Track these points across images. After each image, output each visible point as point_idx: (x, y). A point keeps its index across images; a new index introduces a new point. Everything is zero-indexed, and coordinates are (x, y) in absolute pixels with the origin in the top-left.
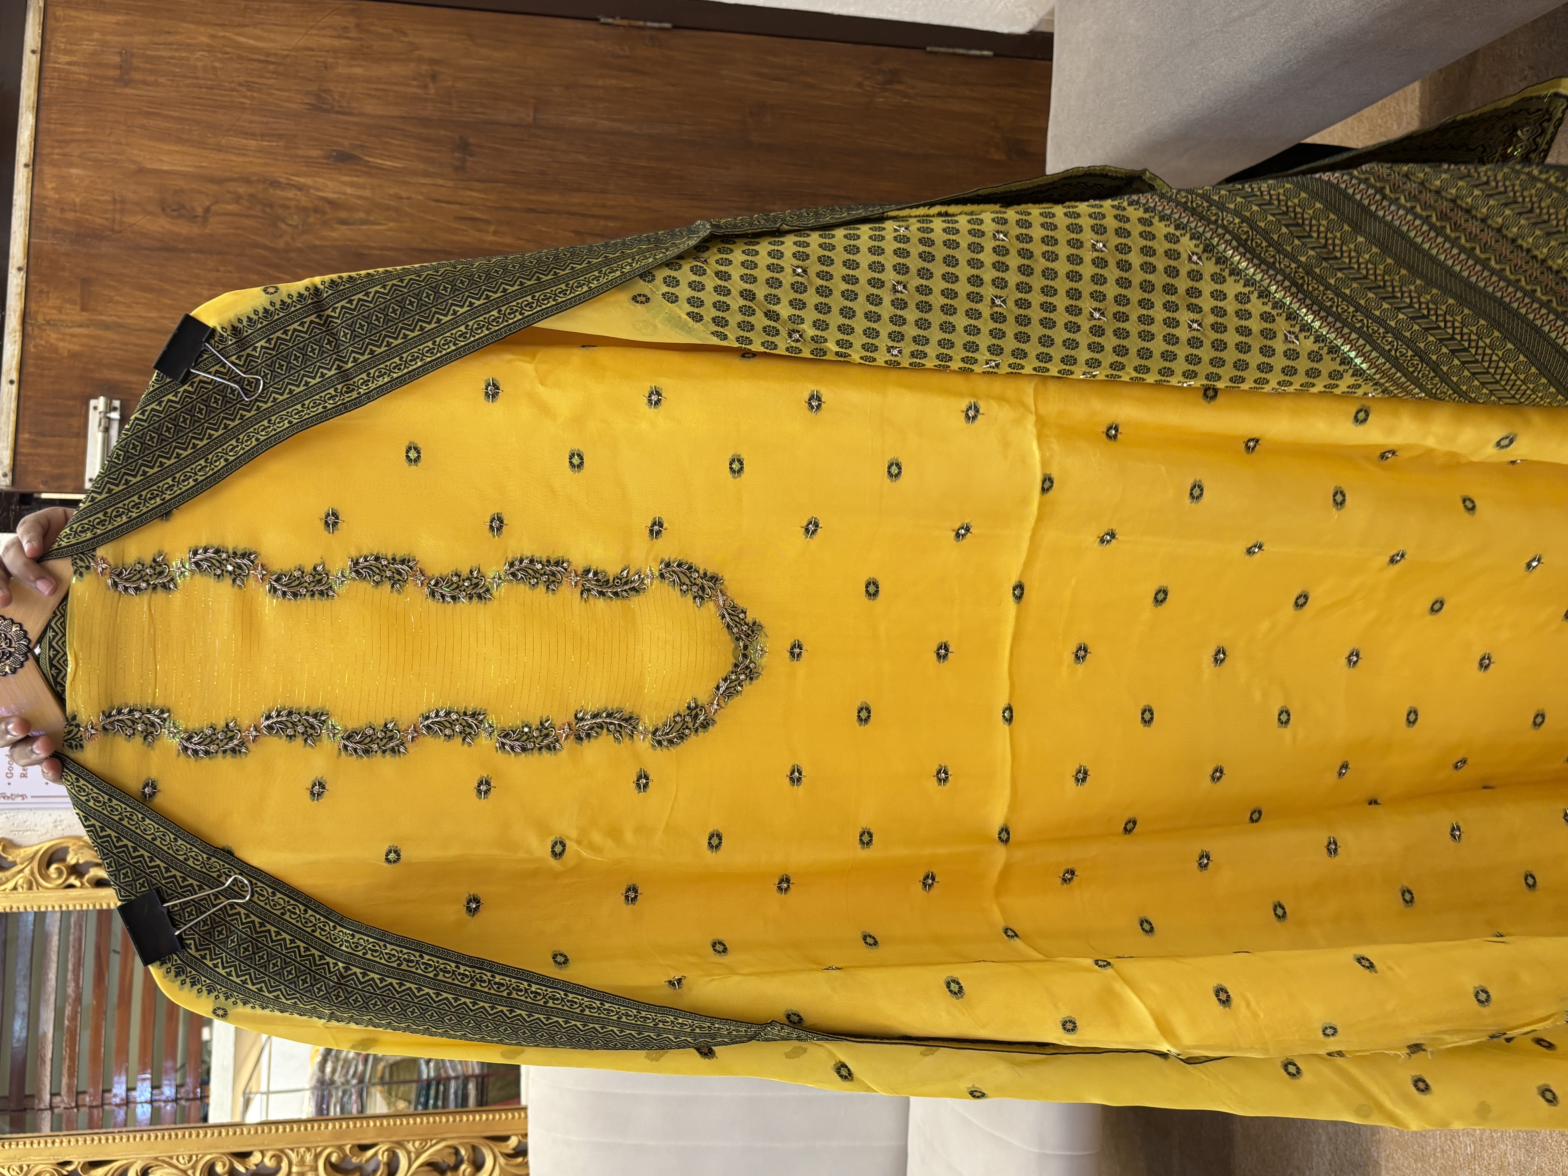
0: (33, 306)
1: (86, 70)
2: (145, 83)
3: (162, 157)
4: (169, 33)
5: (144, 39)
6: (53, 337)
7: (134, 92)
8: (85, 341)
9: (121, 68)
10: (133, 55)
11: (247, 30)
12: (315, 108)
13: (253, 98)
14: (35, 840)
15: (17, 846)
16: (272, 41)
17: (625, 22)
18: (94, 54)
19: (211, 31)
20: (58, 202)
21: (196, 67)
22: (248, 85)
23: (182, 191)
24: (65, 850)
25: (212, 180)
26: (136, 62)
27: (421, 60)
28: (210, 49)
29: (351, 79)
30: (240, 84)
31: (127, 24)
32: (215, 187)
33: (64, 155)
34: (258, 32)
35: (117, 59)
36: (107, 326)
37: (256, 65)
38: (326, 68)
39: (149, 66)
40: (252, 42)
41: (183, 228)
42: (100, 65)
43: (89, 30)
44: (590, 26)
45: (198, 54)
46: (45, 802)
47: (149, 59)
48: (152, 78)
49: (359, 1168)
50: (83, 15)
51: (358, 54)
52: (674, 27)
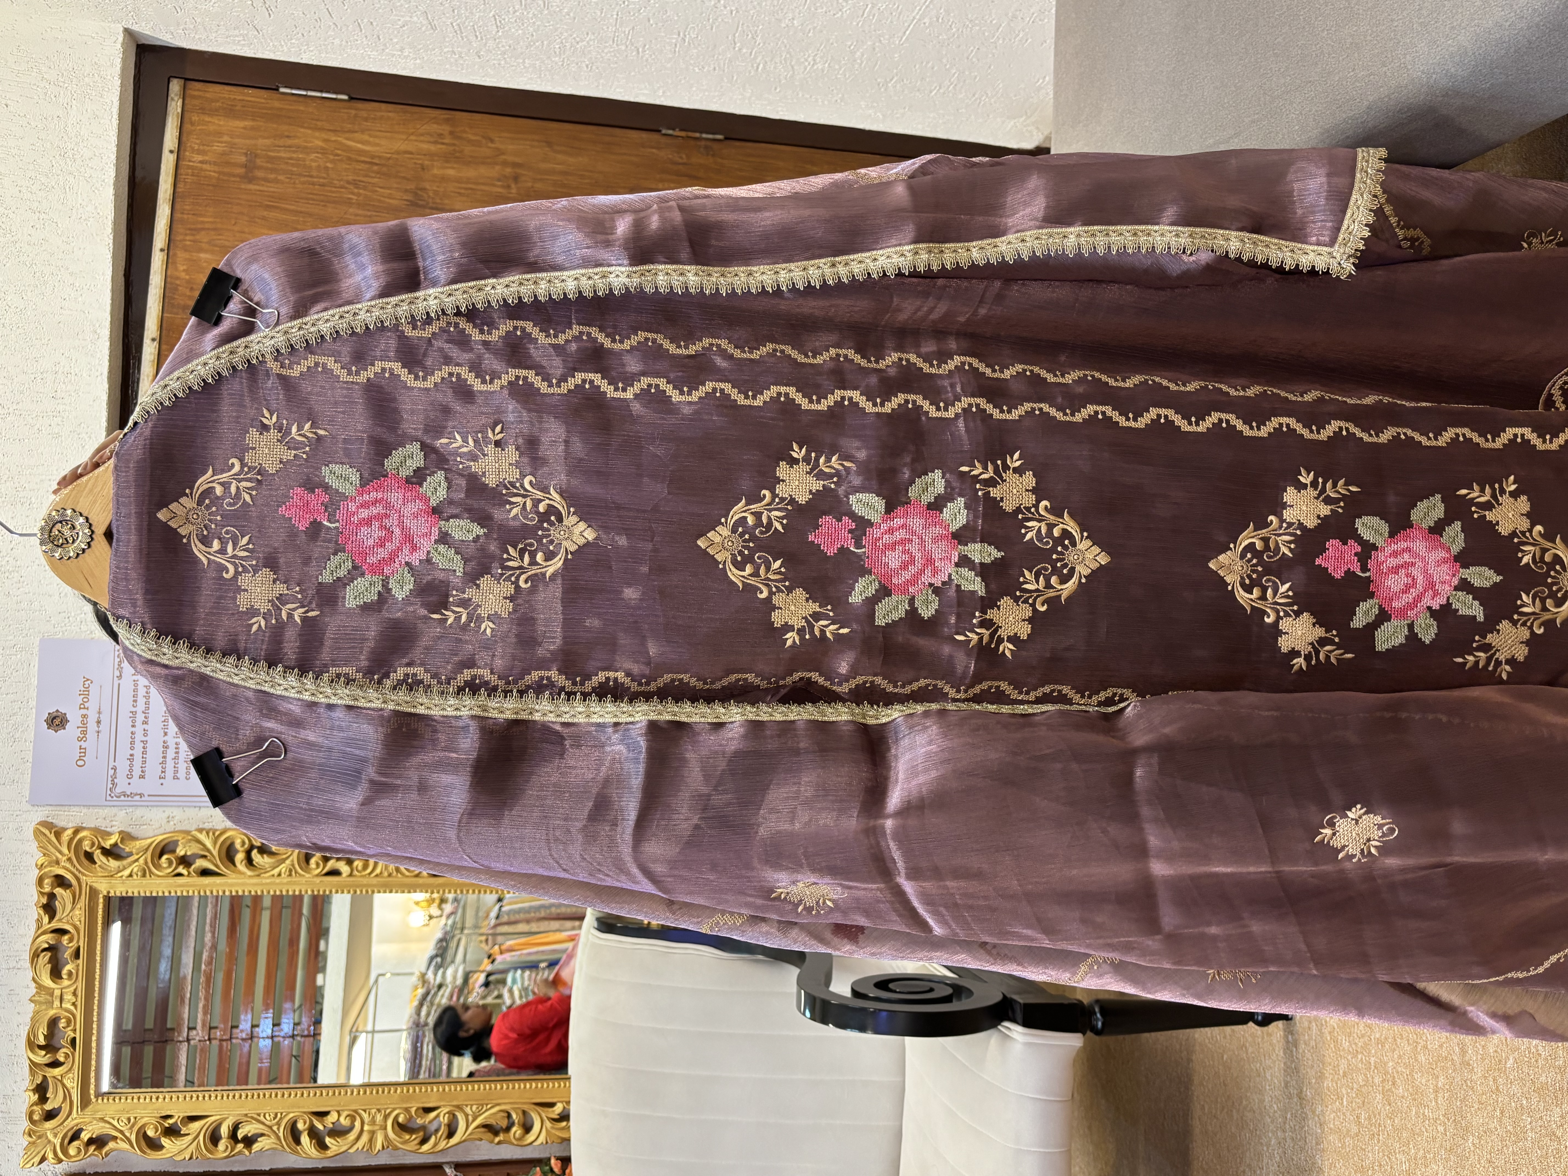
1: (216, 168)
2: (266, 180)
4: (288, 137)
5: (268, 142)
7: (257, 187)
9: (245, 166)
10: (256, 156)
11: (356, 135)
12: (413, 204)
13: (359, 195)
14: (149, 833)
15: (134, 838)
16: (378, 145)
17: (683, 134)
18: (224, 154)
19: (324, 135)
20: (188, 282)
21: (311, 167)
22: (355, 183)
24: (176, 843)
26: (259, 162)
27: (505, 164)
28: (324, 152)
29: (444, 179)
30: (348, 182)
31: (252, 128)
33: (194, 241)
34: (366, 137)
35: (243, 159)
37: (363, 166)
38: (423, 169)
39: (269, 165)
40: (359, 146)
42: (228, 163)
43: (220, 134)
44: (654, 136)
45: (313, 156)
46: (160, 799)
47: (271, 159)
48: (272, 176)
49: (423, 1128)
50: (215, 120)
51: (452, 157)
52: (726, 138)
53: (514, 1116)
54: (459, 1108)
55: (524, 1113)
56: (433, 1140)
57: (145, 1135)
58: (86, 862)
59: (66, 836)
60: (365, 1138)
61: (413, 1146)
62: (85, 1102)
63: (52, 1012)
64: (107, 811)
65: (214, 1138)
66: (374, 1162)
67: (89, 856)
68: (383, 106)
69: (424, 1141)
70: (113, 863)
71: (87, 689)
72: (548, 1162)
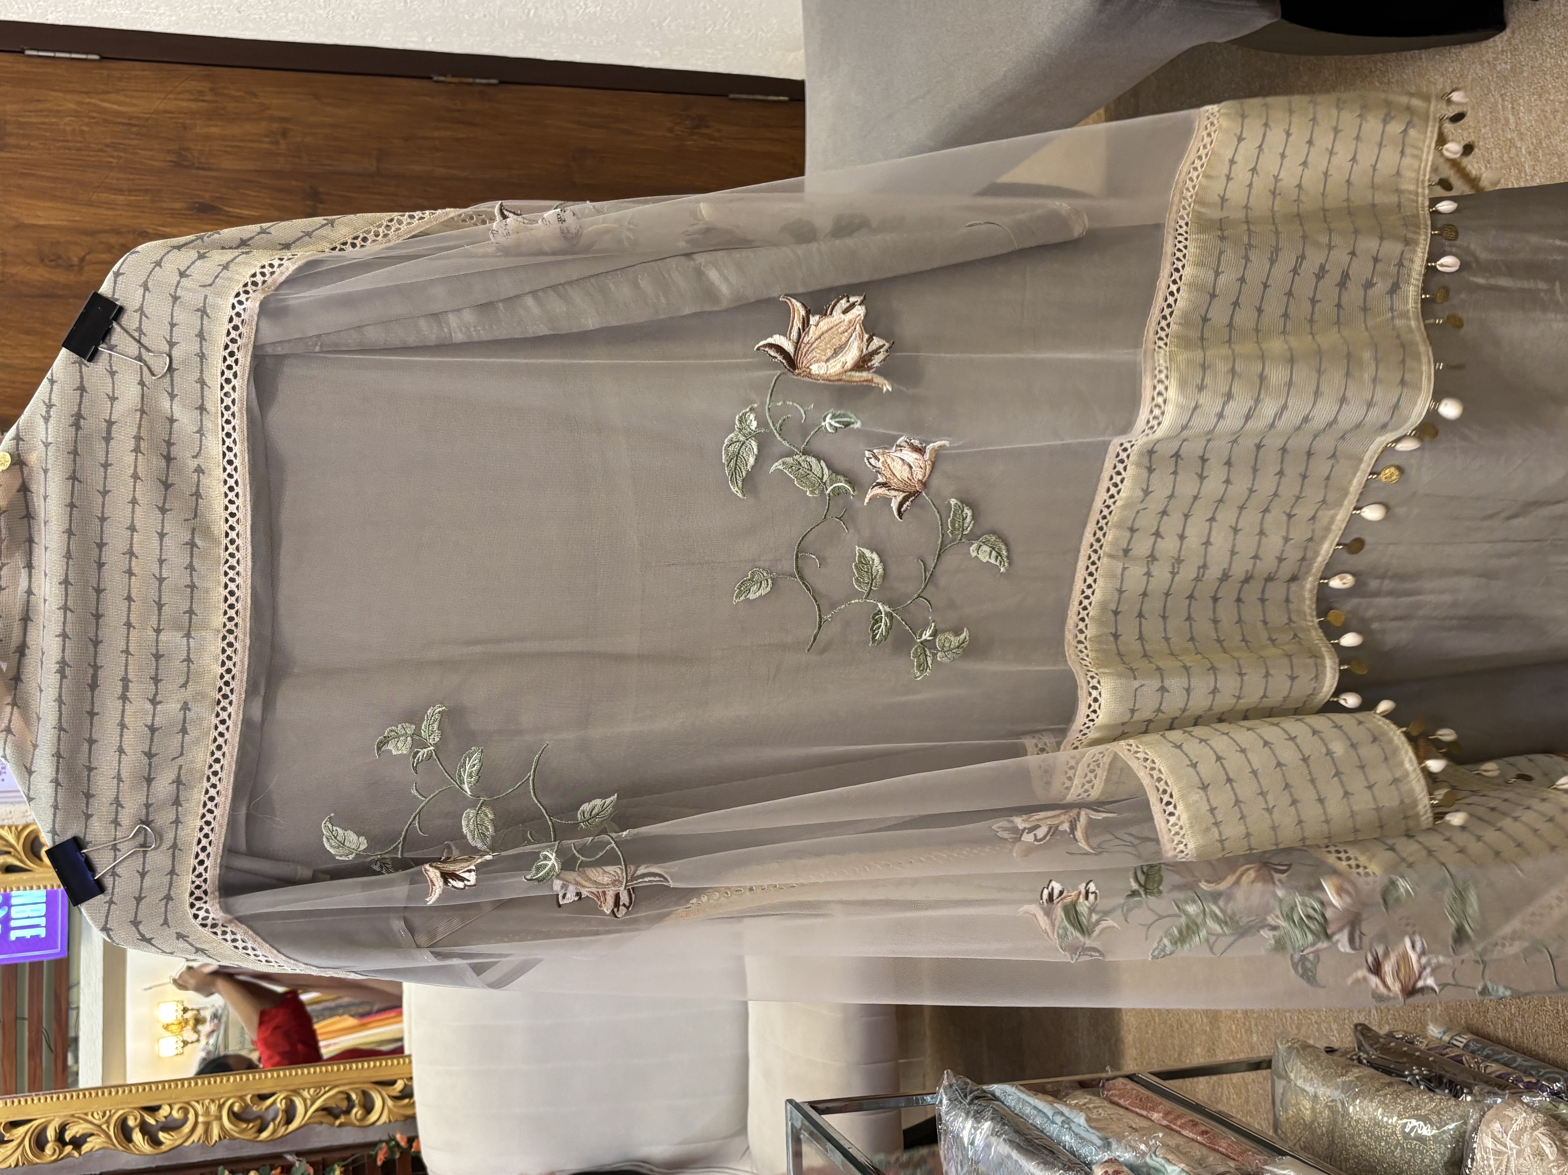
2: (19, 147)
3: (39, 213)
4: (39, 101)
5: (18, 107)
7: (9, 155)
10: (5, 122)
11: (111, 97)
12: (177, 164)
13: (119, 158)
16: (134, 105)
17: (454, 80)
19: (77, 98)
21: (65, 131)
22: (114, 146)
23: (58, 243)
25: (86, 232)
26: (8, 128)
27: (272, 119)
28: (78, 115)
29: (207, 138)
30: (107, 146)
32: (89, 239)
34: (121, 98)
37: (119, 128)
38: (185, 128)
40: (115, 107)
41: (61, 277)
44: (425, 84)
45: (67, 120)
47: (21, 125)
48: (25, 142)
49: (260, 1117)
51: (215, 115)
52: (501, 82)
53: (354, 1096)
54: (296, 1092)
55: (364, 1093)
56: (271, 1126)
60: (200, 1130)
61: (250, 1135)
65: (41, 1142)
66: (210, 1157)
68: (138, 64)
69: (261, 1130)
72: (394, 1139)
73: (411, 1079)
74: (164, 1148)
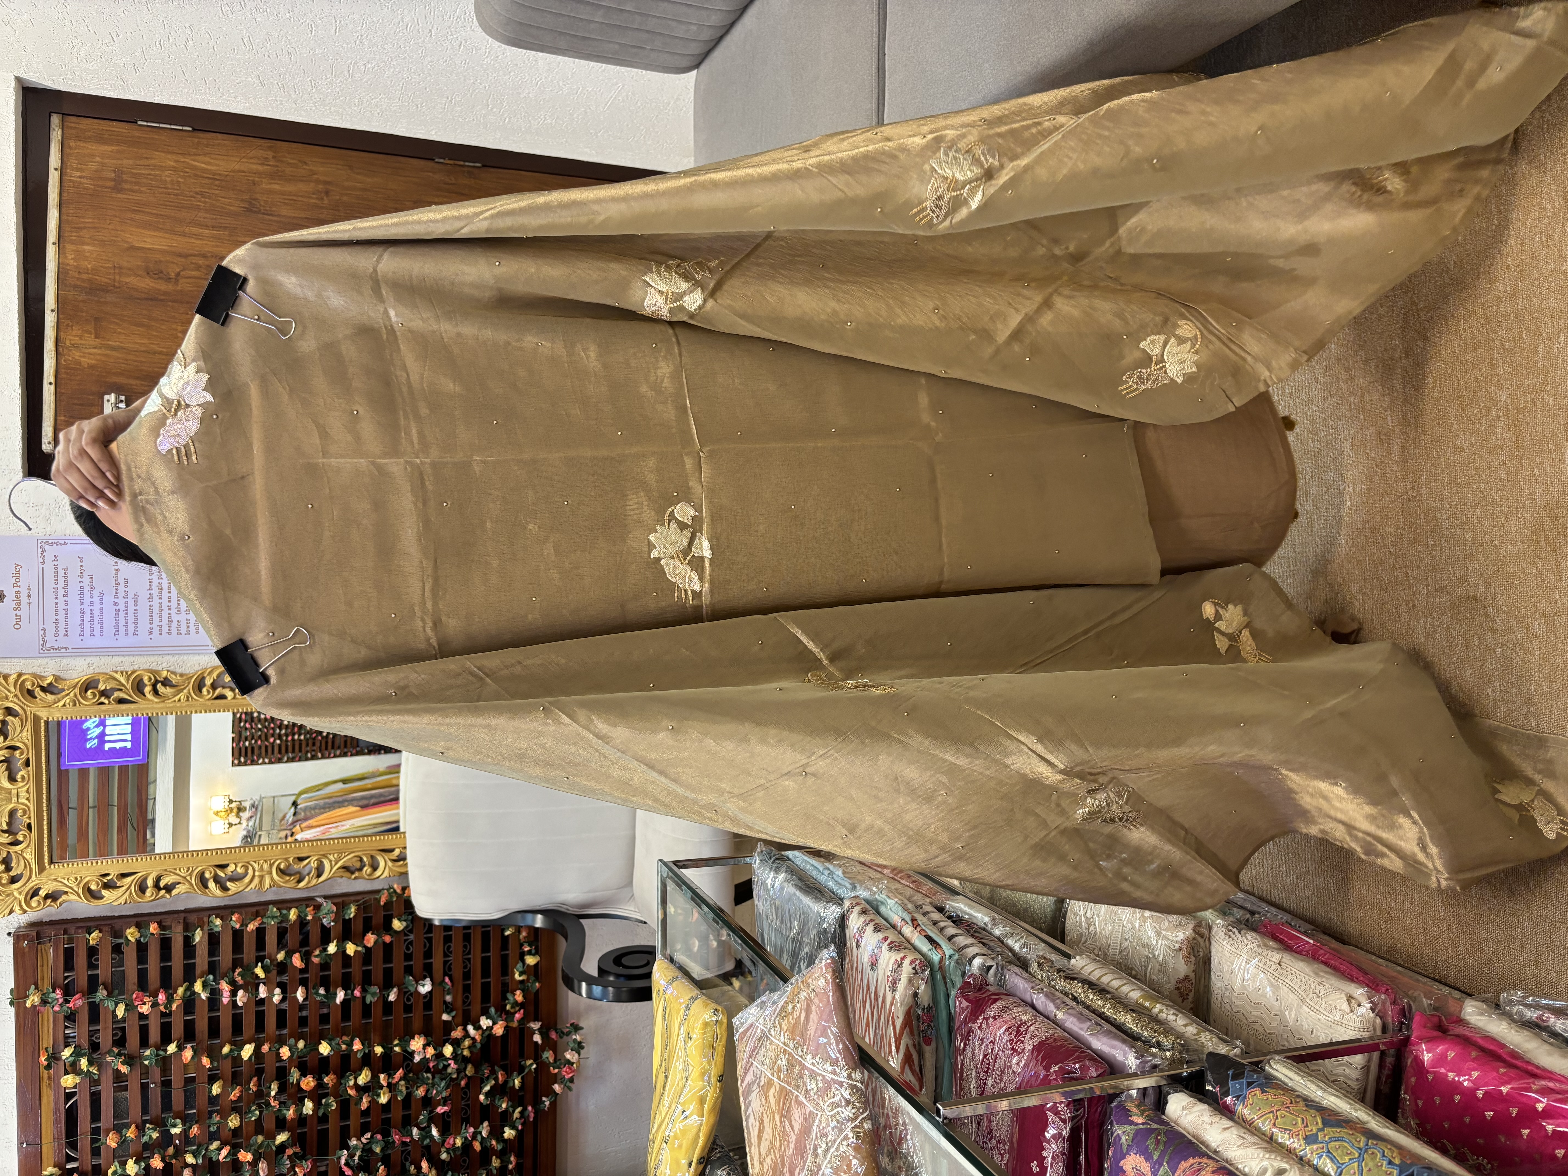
0: (62, 335)
1: (93, 182)
2: (131, 190)
3: (145, 240)
4: (146, 158)
5: (131, 162)
6: (77, 354)
7: (125, 196)
8: (99, 357)
9: (114, 180)
10: (123, 172)
11: (200, 158)
12: (249, 210)
13: (205, 202)
14: (75, 675)
15: (63, 679)
16: (217, 165)
18: (98, 171)
19: (175, 157)
20: (76, 267)
21: (166, 181)
22: (202, 194)
23: (160, 262)
24: (98, 681)
25: (180, 255)
26: (125, 177)
27: (318, 182)
28: (175, 169)
29: (270, 192)
30: (196, 193)
31: (118, 152)
32: (183, 260)
33: (79, 237)
34: (208, 159)
35: (113, 175)
36: (113, 348)
37: (207, 181)
38: (254, 184)
39: (133, 180)
40: (203, 165)
41: (163, 286)
42: (101, 178)
43: (93, 156)
44: (429, 164)
45: (167, 173)
46: (81, 652)
47: (135, 175)
48: (137, 188)
49: (299, 873)
50: (88, 145)
51: (275, 176)
52: (484, 166)
53: (365, 859)
54: (325, 856)
55: (372, 857)
56: (307, 878)
57: (89, 890)
58: (29, 698)
59: (11, 680)
60: (256, 880)
61: (292, 884)
62: (41, 869)
63: (11, 806)
64: (40, 661)
65: (142, 888)
66: (262, 899)
67: (31, 693)
68: (219, 135)
69: (299, 881)
70: (50, 697)
71: (18, 572)
72: (392, 888)
73: (405, 848)
74: (230, 893)
